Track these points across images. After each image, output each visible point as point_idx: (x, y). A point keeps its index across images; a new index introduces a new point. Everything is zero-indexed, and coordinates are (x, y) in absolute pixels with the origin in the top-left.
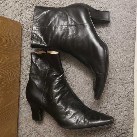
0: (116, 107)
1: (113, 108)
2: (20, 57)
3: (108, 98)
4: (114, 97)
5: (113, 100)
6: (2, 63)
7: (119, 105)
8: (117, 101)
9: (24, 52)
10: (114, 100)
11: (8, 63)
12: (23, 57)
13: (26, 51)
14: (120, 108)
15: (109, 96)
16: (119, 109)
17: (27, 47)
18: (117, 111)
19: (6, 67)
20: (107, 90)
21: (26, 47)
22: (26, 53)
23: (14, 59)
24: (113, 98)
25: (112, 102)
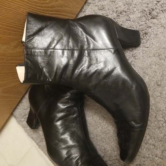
0: (153, 157)
1: (148, 156)
2: (79, 10)
3: (151, 139)
4: (159, 145)
5: (155, 146)
6: (49, 4)
7: (157, 158)
8: (158, 152)
9: (90, 7)
10: (156, 148)
11: (59, 8)
12: (84, 12)
13: (92, 7)
14: (156, 162)
15: (154, 139)
16: (154, 163)
17: (97, 3)
18: (150, 162)
19: (52, 11)
20: (158, 129)
21: (96, 1)
22: (90, 10)
23: (70, 7)
24: (156, 144)
25: (152, 147)
